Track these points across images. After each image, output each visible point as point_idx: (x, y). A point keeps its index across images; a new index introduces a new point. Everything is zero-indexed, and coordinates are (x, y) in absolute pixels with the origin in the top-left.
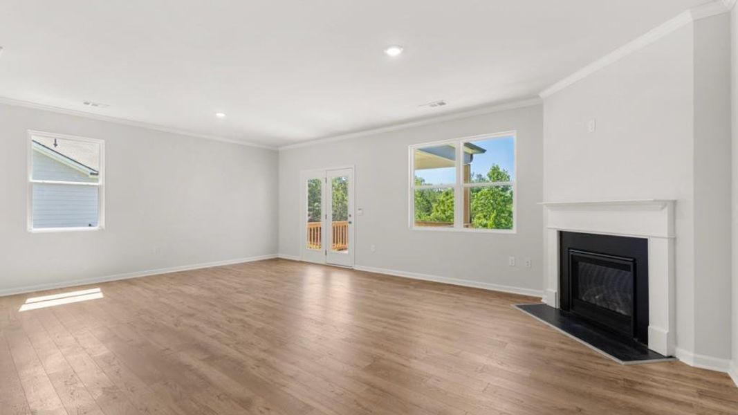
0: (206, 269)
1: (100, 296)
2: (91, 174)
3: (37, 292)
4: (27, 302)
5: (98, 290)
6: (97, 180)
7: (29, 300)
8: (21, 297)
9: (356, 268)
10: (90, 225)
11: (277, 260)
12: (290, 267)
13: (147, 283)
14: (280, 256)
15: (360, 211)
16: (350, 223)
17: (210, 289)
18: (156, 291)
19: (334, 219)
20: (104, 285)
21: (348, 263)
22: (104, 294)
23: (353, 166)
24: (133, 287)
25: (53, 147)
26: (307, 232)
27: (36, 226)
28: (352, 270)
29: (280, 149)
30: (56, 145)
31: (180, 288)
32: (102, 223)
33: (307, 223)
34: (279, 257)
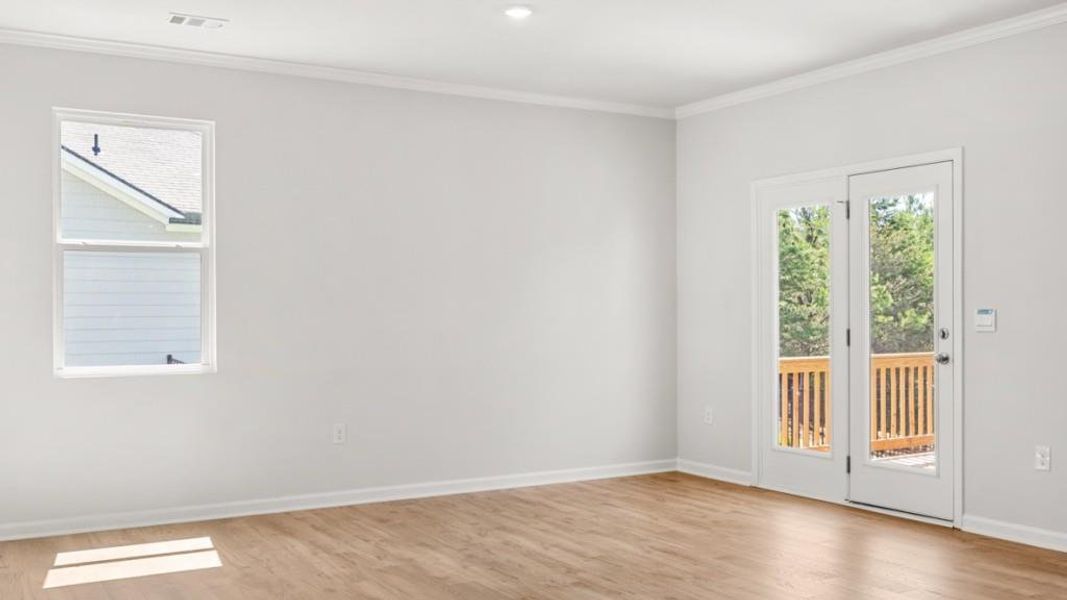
0: (469, 498)
1: (212, 560)
2: (172, 221)
3: (75, 536)
4: (57, 563)
5: (206, 542)
6: (197, 237)
7: (62, 558)
8: (43, 547)
9: (971, 524)
10: (170, 360)
11: (673, 479)
12: (724, 508)
13: (317, 529)
14: (683, 466)
15: (988, 319)
16: (944, 360)
17: (493, 566)
18: (346, 558)
19: (876, 347)
20: (220, 528)
21: (940, 506)
22: (222, 556)
23: (955, 153)
24: (290, 540)
25: (90, 155)
26: (773, 390)
27: (73, 359)
28: (954, 532)
29: (680, 113)
30: (96, 150)
31: (409, 554)
32: (211, 354)
33: (777, 359)
34: (680, 469)
